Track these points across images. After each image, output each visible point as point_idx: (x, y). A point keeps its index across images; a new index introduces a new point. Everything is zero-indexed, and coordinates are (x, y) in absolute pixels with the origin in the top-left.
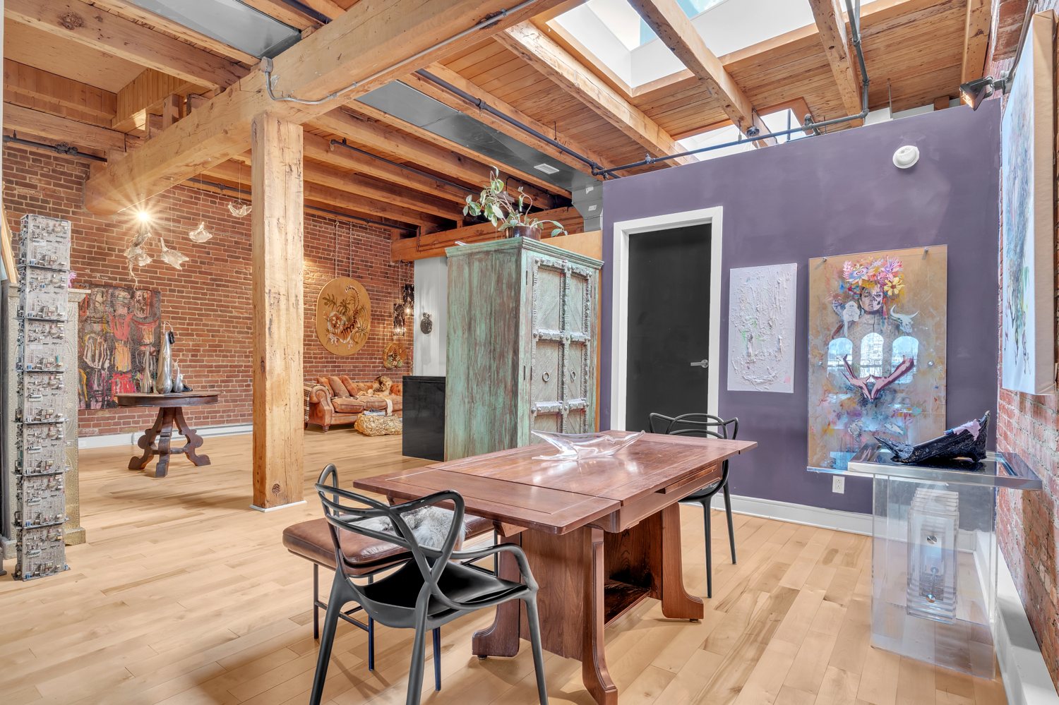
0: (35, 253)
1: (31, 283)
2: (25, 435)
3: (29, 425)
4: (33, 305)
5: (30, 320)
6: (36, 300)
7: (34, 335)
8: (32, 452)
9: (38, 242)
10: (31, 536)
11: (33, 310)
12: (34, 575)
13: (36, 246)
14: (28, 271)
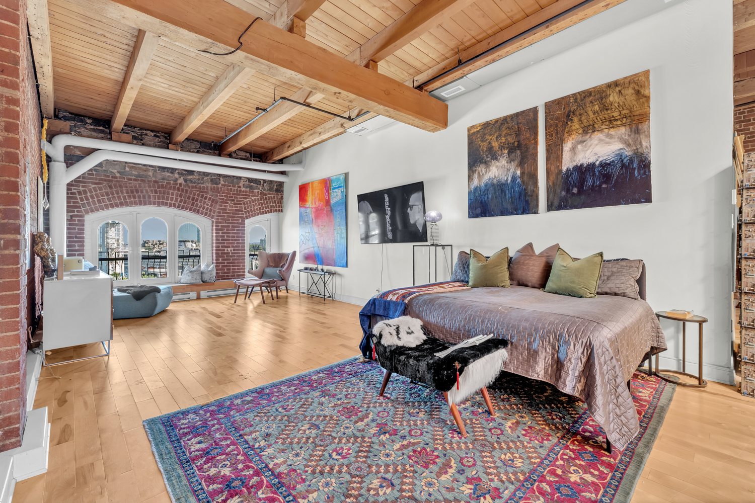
0: (749, 179)
1: (746, 199)
2: (743, 300)
3: (746, 293)
4: (748, 213)
5: (746, 223)
6: (750, 210)
7: (748, 233)
8: (748, 311)
9: (751, 171)
10: (748, 367)
11: (748, 216)
12: (750, 394)
13: (750, 174)
14: (745, 191)
